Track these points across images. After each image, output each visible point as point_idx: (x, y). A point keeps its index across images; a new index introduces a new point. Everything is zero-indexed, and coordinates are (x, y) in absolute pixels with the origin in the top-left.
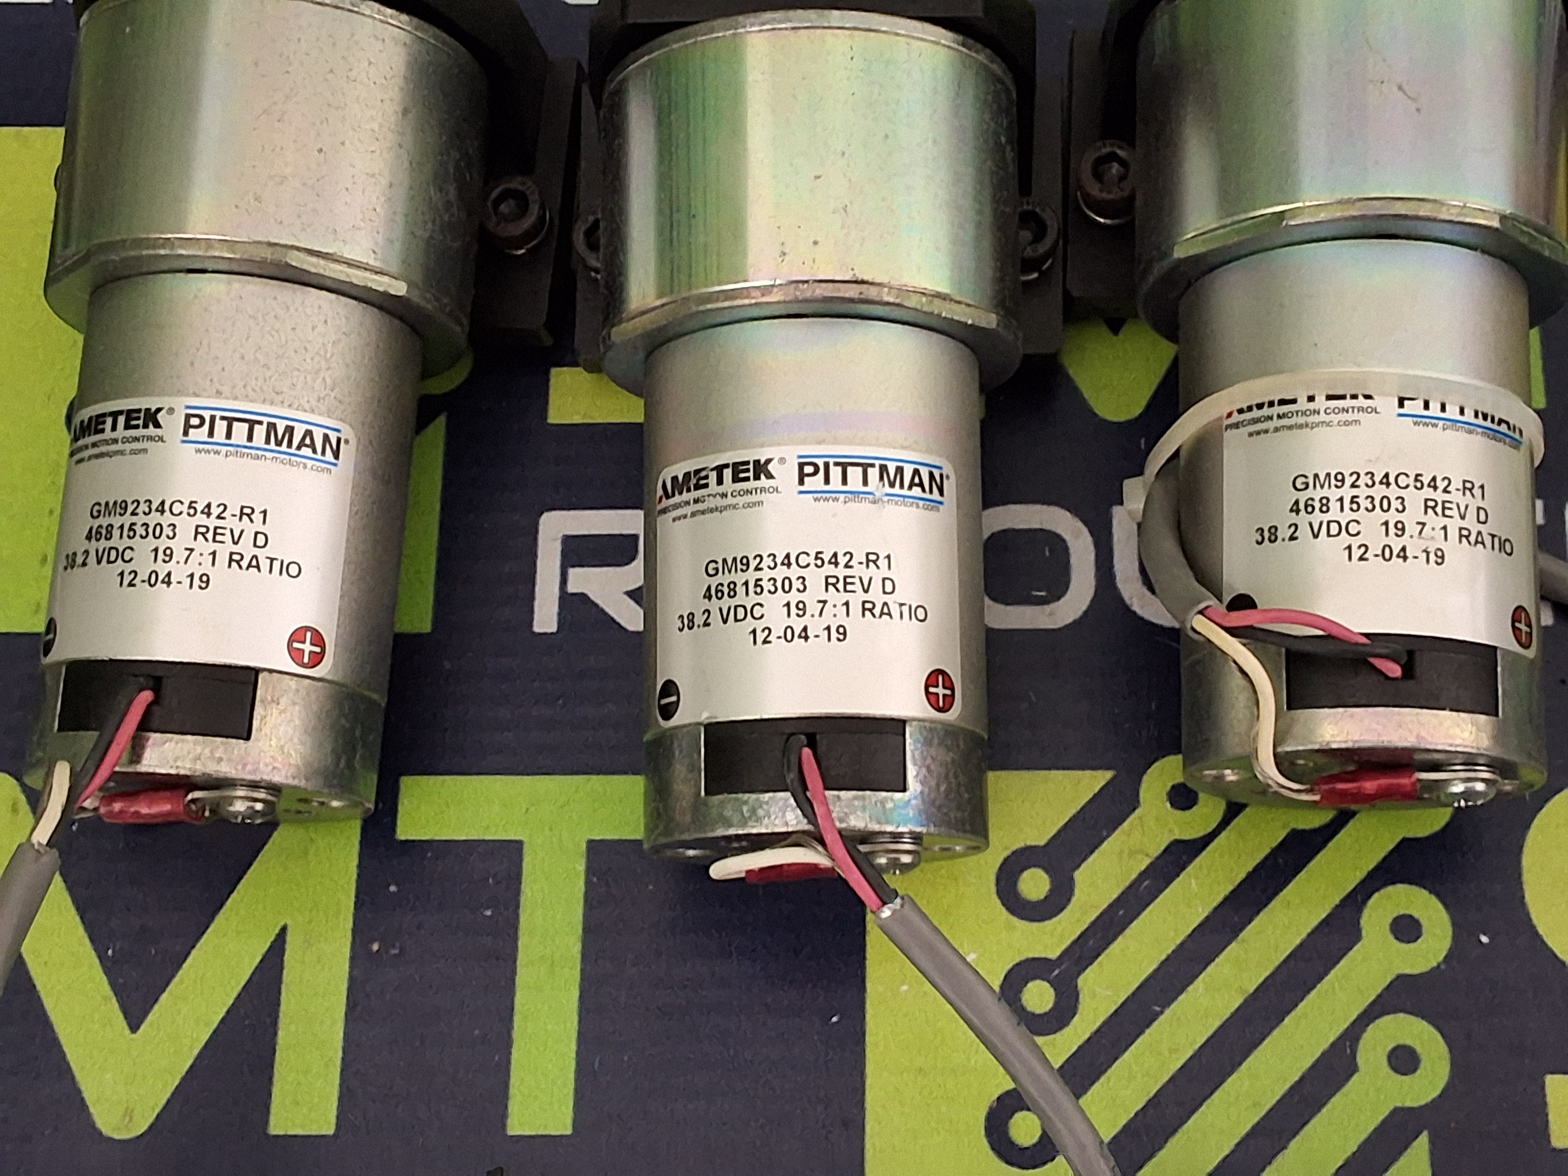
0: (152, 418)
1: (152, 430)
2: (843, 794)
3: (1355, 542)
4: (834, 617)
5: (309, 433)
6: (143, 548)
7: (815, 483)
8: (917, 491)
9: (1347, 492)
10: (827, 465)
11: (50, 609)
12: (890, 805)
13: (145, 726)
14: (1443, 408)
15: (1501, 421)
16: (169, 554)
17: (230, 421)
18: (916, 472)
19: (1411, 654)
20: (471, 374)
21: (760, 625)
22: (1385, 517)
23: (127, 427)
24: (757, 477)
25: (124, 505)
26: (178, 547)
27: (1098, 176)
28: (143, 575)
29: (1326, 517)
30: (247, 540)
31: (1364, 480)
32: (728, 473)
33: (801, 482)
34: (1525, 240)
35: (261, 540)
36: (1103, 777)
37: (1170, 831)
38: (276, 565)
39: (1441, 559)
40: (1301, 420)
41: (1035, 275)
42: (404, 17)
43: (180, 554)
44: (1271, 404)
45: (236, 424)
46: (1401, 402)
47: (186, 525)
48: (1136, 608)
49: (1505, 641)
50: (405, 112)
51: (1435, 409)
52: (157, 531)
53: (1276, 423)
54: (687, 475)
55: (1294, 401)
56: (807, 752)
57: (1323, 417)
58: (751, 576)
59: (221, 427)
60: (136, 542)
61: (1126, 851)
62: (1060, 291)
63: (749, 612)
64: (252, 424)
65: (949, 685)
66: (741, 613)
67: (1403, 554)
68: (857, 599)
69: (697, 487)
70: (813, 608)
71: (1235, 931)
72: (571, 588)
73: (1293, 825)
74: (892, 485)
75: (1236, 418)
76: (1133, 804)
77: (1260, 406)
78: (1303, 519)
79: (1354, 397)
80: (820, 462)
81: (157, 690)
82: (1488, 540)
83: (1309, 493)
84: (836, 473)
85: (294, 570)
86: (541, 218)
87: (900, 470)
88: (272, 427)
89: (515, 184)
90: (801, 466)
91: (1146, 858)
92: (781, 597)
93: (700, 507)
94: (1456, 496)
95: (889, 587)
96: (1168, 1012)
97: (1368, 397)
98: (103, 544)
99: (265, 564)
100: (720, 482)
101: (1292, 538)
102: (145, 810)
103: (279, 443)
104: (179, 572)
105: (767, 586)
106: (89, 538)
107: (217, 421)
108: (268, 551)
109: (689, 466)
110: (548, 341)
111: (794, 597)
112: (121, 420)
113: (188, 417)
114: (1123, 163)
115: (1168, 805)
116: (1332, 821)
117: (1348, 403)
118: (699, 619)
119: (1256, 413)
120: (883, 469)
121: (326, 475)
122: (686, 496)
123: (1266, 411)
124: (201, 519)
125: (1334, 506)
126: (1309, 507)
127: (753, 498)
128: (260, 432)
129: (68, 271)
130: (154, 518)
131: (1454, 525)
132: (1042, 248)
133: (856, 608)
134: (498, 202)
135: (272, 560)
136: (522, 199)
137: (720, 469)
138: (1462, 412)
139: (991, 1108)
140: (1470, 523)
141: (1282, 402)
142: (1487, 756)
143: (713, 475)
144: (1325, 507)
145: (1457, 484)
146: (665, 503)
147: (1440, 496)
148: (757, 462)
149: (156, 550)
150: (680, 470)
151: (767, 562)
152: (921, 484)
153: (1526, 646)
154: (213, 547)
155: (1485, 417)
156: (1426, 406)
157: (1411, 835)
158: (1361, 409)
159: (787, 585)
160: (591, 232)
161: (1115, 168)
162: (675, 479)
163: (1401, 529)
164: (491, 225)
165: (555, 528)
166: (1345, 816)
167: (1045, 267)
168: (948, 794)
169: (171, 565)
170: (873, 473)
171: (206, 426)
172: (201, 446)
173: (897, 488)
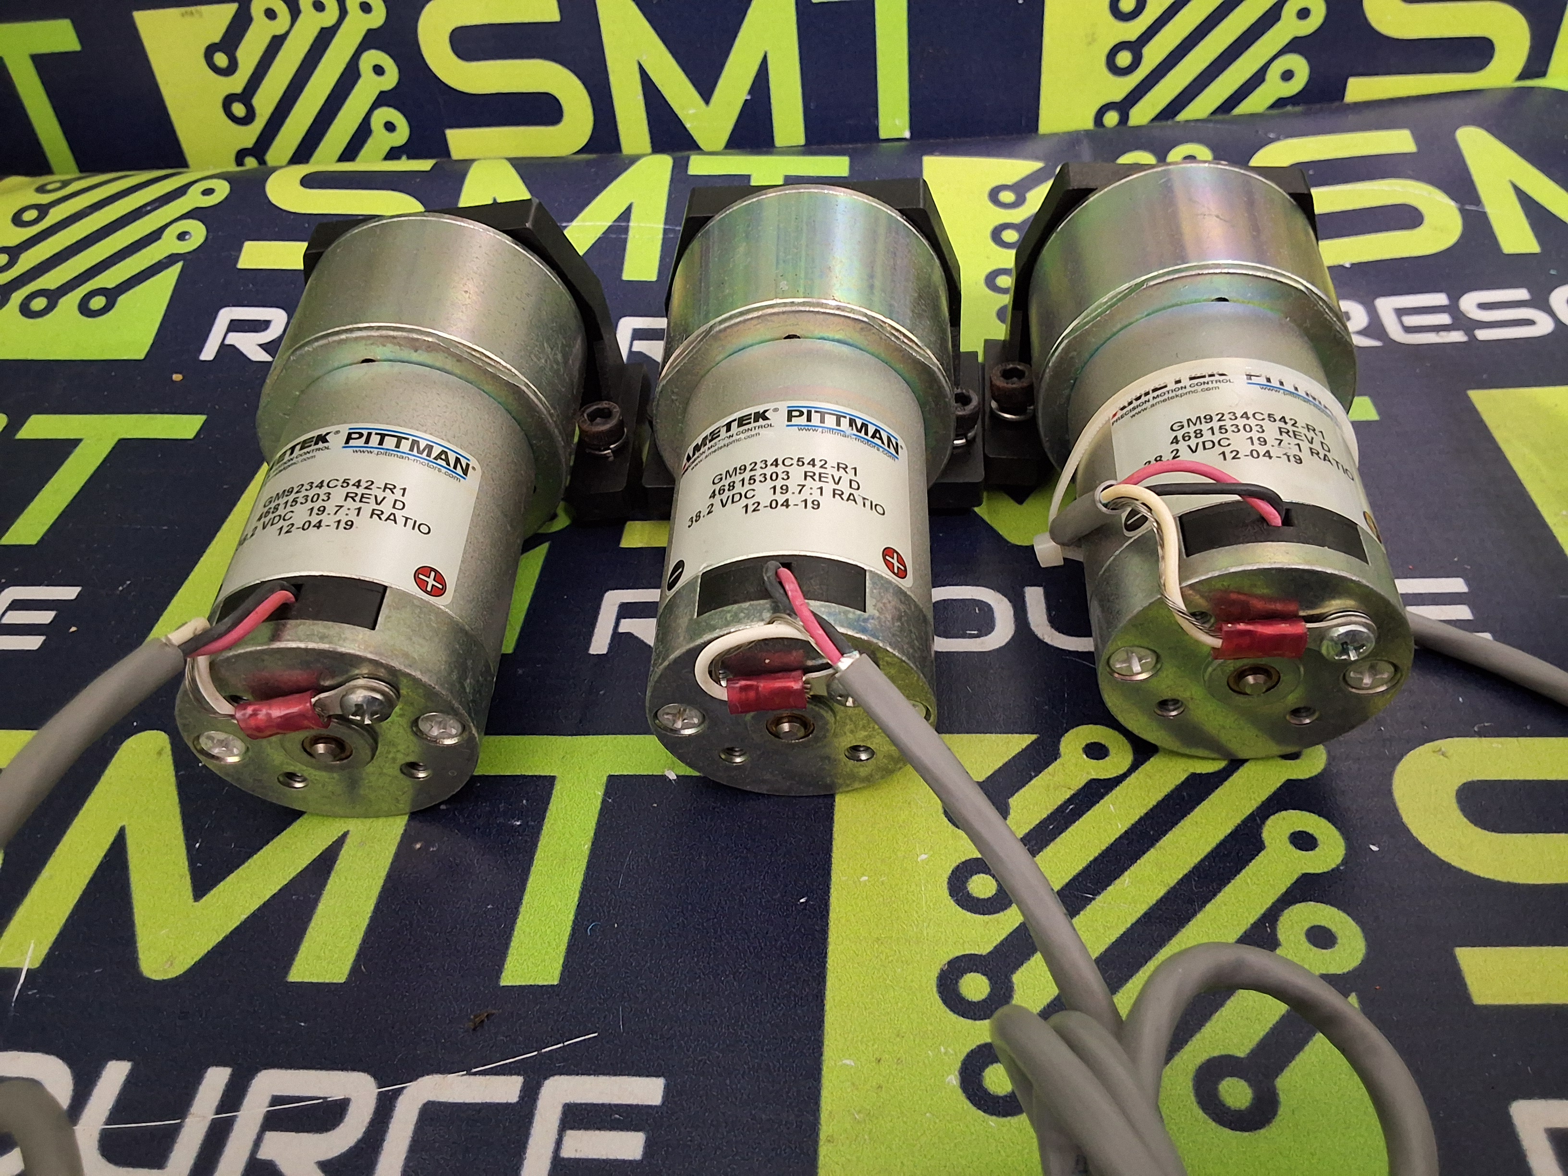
1: (321, 446)
3: (1227, 450)
4: (810, 495)
5: (444, 453)
6: (302, 509)
7: (800, 421)
8: (878, 441)
9: (1215, 425)
10: (809, 413)
12: (851, 616)
13: (284, 616)
16: (322, 510)
17: (383, 437)
18: (878, 431)
19: (1287, 511)
21: (751, 502)
22: (1249, 435)
24: (757, 422)
25: (291, 491)
26: (330, 506)
27: (1005, 377)
28: (299, 524)
29: (1201, 440)
30: (387, 502)
31: (1228, 416)
32: (736, 424)
35: (399, 505)
36: (1027, 739)
37: (1088, 773)
38: (410, 523)
39: (1299, 461)
40: (1172, 395)
43: (331, 510)
44: (1147, 394)
45: (387, 439)
46: (1249, 378)
47: (340, 492)
48: (1047, 641)
49: (1361, 522)
51: (1276, 384)
52: (315, 498)
54: (706, 436)
55: (1164, 387)
57: (1188, 390)
58: (747, 475)
59: (375, 439)
60: (298, 507)
61: (1052, 786)
63: (744, 496)
64: (400, 439)
65: (901, 563)
66: (737, 497)
67: (1268, 455)
68: (828, 488)
69: (713, 439)
70: (794, 489)
71: (1152, 841)
72: (620, 630)
73: (1192, 770)
74: (859, 432)
75: (1121, 413)
76: (1054, 755)
77: (1139, 398)
78: (1182, 444)
79: (1212, 374)
80: (805, 410)
81: (297, 593)
82: (1333, 463)
83: (1185, 430)
84: (816, 417)
85: (424, 529)
87: (865, 426)
88: (415, 443)
89: (603, 405)
90: (790, 412)
91: (1068, 791)
92: (769, 484)
94: (1302, 431)
95: (854, 485)
96: (1099, 898)
97: (1222, 374)
98: (271, 516)
99: (401, 521)
100: (728, 430)
101: (1176, 455)
103: (420, 453)
104: (329, 520)
105: (759, 479)
106: (261, 518)
107: (373, 436)
108: (405, 513)
109: (707, 432)
111: (780, 484)
113: (350, 432)
114: (1022, 373)
115: (1085, 756)
116: (1224, 769)
117: (1207, 379)
118: (705, 512)
120: (853, 421)
121: (456, 481)
122: (702, 450)
123: (1143, 399)
124: (352, 490)
125: (1206, 433)
126: (1186, 438)
127: (754, 433)
128: (406, 444)
130: (313, 492)
131: (1305, 445)
132: (969, 408)
133: (828, 493)
134: (591, 416)
135: (407, 519)
137: (730, 423)
139: (942, 970)
141: (1156, 390)
143: (724, 429)
144: (1199, 435)
145: (1301, 424)
146: (688, 465)
147: (1290, 428)
148: (757, 414)
149: (312, 510)
150: (699, 440)
151: (760, 465)
152: (882, 439)
153: (1378, 538)
154: (359, 506)
156: (1268, 381)
157: (1294, 777)
158: (1218, 381)
159: (774, 478)
162: (695, 447)
163: (1263, 442)
165: (613, 600)
166: (1235, 764)
167: (970, 435)
168: (902, 629)
169: (323, 517)
170: (845, 422)
171: (364, 438)
172: (357, 450)
173: (862, 434)
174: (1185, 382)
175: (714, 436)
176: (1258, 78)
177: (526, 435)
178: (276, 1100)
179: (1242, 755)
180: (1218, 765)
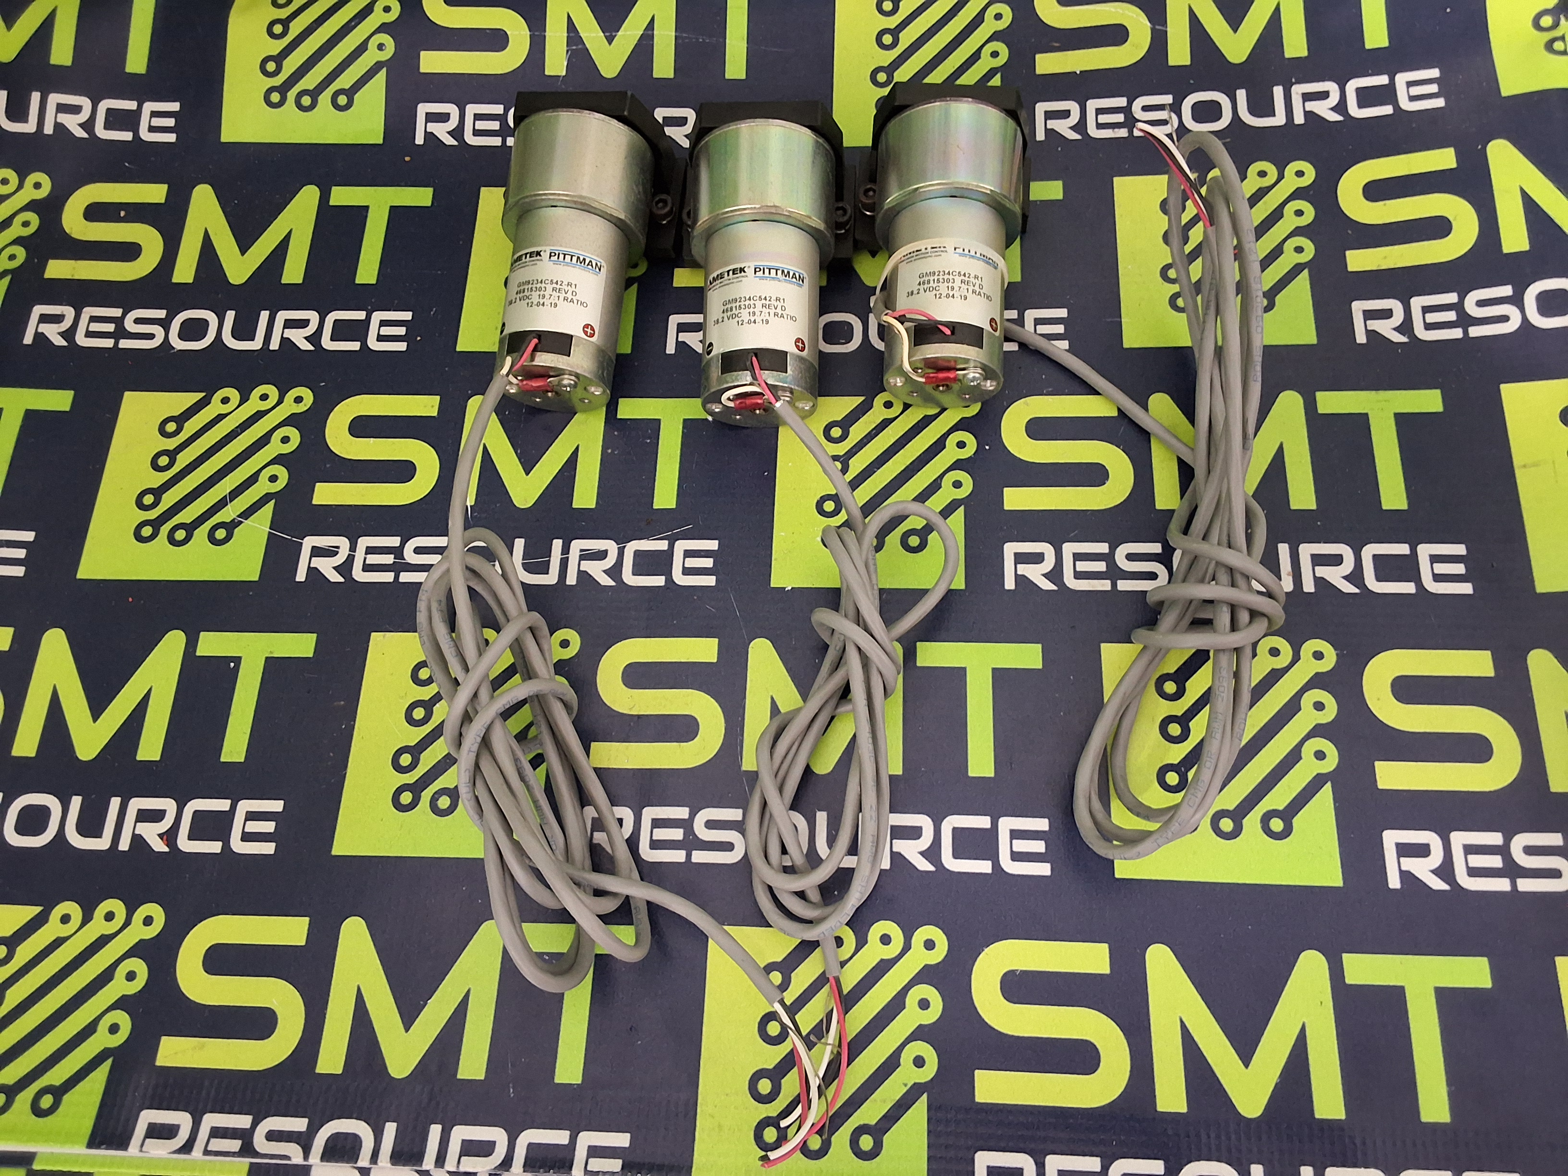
0: (538, 254)
1: (538, 257)
2: (766, 372)
3: (938, 293)
4: (765, 316)
5: (590, 261)
6: (535, 295)
7: (760, 274)
8: (794, 280)
9: (936, 278)
10: (764, 269)
11: (503, 319)
12: (781, 376)
13: (535, 350)
14: (969, 251)
15: (989, 259)
16: (544, 297)
17: (565, 255)
18: (794, 274)
19: (954, 328)
20: (647, 269)
21: (740, 319)
22: (947, 285)
23: (530, 257)
24: (741, 272)
25: (529, 282)
26: (547, 294)
27: (866, 196)
28: (535, 303)
29: (929, 286)
30: (570, 293)
31: (942, 273)
32: (731, 273)
33: (755, 273)
34: (1000, 199)
35: (574, 294)
36: (860, 399)
37: (884, 415)
38: (579, 303)
39: (966, 298)
40: (923, 256)
41: (843, 231)
42: (626, 127)
43: (547, 296)
44: (913, 252)
45: (566, 256)
46: (955, 249)
47: (550, 288)
48: (876, 346)
49: (987, 327)
50: (626, 158)
51: (966, 252)
52: (540, 289)
53: (915, 258)
54: (718, 276)
55: (920, 250)
56: (754, 358)
57: (929, 254)
58: (738, 304)
59: (562, 256)
60: (533, 293)
61: (867, 423)
62: (852, 239)
63: (736, 316)
64: (572, 256)
65: (803, 343)
66: (734, 316)
67: (953, 296)
68: (772, 311)
69: (721, 278)
70: (758, 313)
72: (680, 339)
73: (926, 413)
74: (786, 276)
75: (903, 259)
76: (872, 407)
77: (910, 253)
78: (921, 287)
79: (940, 247)
80: (762, 268)
81: (539, 339)
82: (983, 295)
83: (924, 278)
84: (767, 271)
85: (585, 305)
86: (672, 208)
87: (789, 273)
88: (578, 258)
89: (664, 196)
90: (755, 269)
92: (747, 310)
93: (722, 284)
94: (972, 279)
95: (783, 308)
97: (944, 247)
98: (522, 295)
99: (575, 302)
100: (728, 275)
101: (918, 293)
102: (534, 385)
103: (581, 263)
104: (547, 302)
105: (743, 307)
106: (517, 293)
107: (561, 255)
108: (577, 297)
109: (719, 272)
110: (673, 256)
111: (752, 310)
112: (528, 256)
113: (551, 253)
114: (874, 191)
115: (884, 407)
116: (939, 412)
117: (938, 249)
118: (720, 320)
119: (909, 256)
120: (783, 271)
121: (595, 276)
122: (717, 282)
123: (912, 255)
124: (555, 285)
125: (932, 282)
126: (924, 283)
127: (740, 279)
128: (575, 259)
129: (510, 209)
130: (539, 285)
131: (971, 288)
132: (846, 218)
133: (772, 314)
134: (657, 203)
135: (578, 301)
136: (665, 202)
137: (728, 272)
138: (976, 253)
139: (818, 500)
140: (977, 288)
141: (917, 251)
142: (980, 363)
143: (726, 274)
144: (929, 282)
145: (972, 275)
146: (711, 286)
147: (966, 279)
148: (741, 268)
149: (539, 295)
150: (715, 275)
151: (743, 299)
152: (796, 278)
153: (995, 330)
154: (558, 294)
155: (984, 256)
156: (964, 250)
157: (962, 418)
158: (942, 251)
159: (749, 307)
160: (689, 213)
161: (871, 193)
162: (714, 278)
163: (953, 289)
164: (655, 210)
165: (674, 320)
166: (944, 410)
167: (847, 228)
168: (802, 378)
169: (545, 300)
170: (779, 272)
171: (557, 256)
172: (555, 263)
173: (787, 278)
174: (929, 250)
175: (721, 276)
176: (975, 57)
177: (626, 235)
178: (582, 550)
179: (946, 406)
180: (937, 411)
